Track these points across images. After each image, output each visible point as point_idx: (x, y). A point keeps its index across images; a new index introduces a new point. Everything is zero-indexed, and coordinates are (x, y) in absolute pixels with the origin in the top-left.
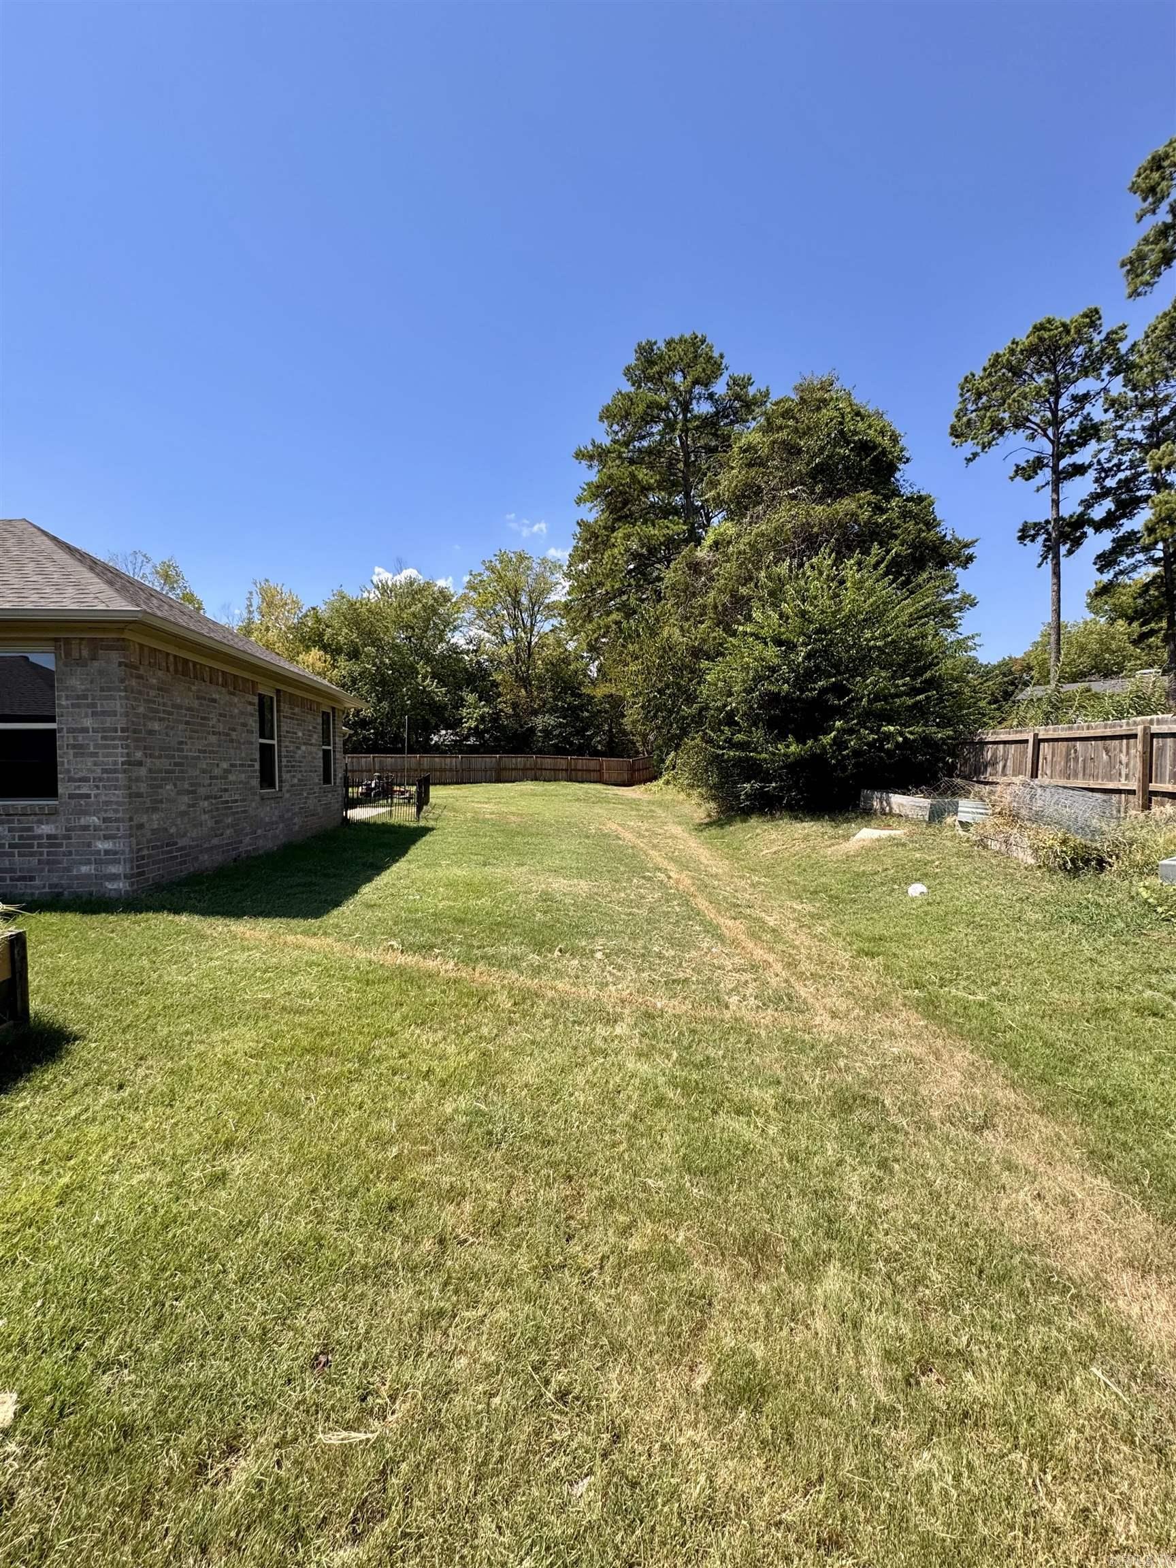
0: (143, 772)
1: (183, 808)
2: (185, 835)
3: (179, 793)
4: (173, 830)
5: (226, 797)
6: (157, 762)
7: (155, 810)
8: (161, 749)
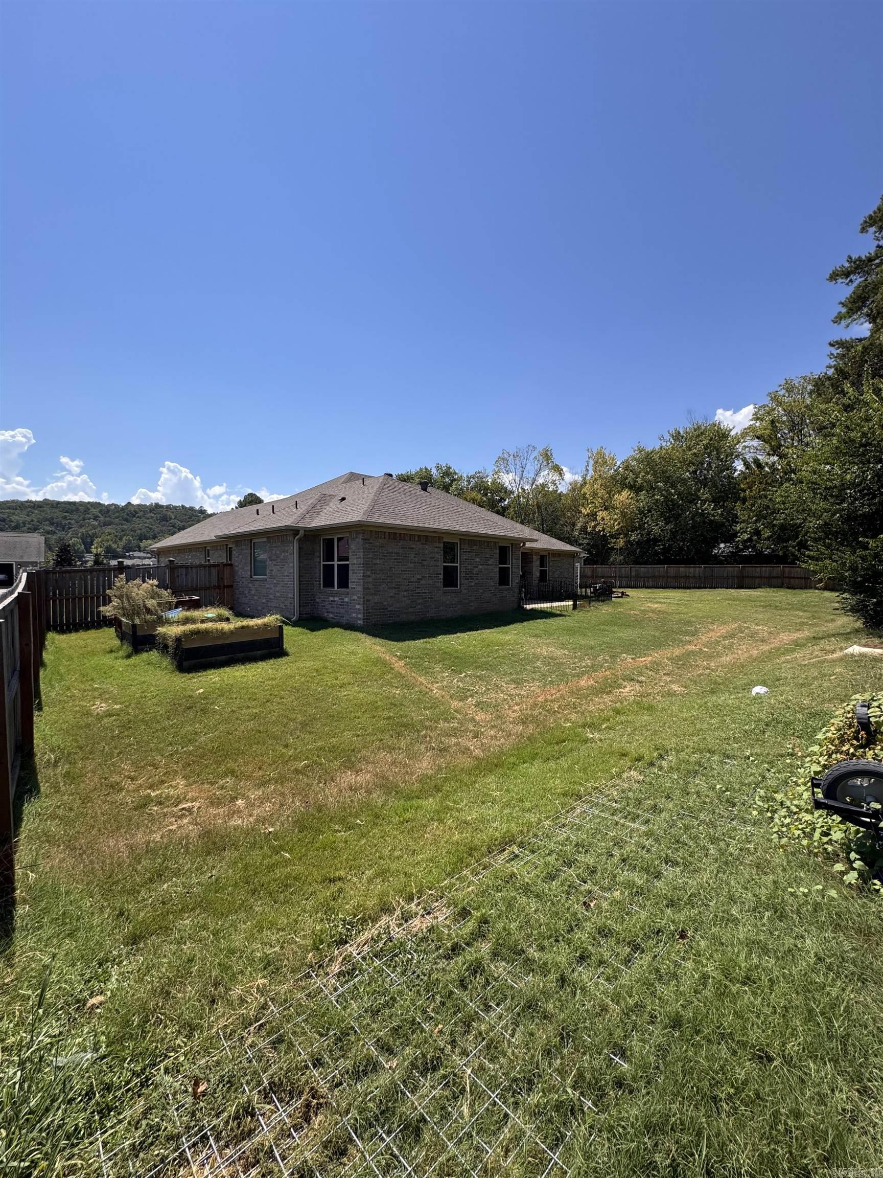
0: (370, 579)
1: (391, 594)
2: (392, 605)
3: (389, 588)
4: (385, 603)
5: (418, 590)
6: (378, 576)
7: (375, 595)
8: (381, 570)
